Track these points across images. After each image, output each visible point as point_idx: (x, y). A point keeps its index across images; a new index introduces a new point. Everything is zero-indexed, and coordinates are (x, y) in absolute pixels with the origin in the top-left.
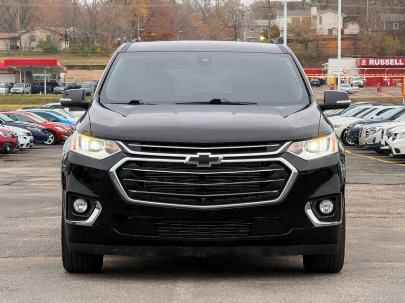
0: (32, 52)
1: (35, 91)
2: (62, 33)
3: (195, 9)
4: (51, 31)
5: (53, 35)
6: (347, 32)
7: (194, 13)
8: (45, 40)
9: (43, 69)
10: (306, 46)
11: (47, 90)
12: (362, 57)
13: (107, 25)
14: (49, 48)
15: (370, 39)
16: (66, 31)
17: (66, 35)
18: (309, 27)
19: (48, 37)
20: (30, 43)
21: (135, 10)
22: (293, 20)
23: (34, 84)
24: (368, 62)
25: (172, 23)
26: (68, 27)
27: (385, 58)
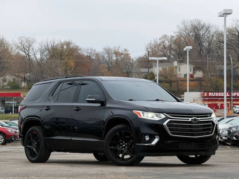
0: (4, 88)
1: (7, 112)
2: (22, 77)
3: (102, 62)
4: (16, 75)
5: (17, 78)
6: (195, 76)
7: (102, 64)
8: (12, 81)
9: (12, 99)
10: (171, 84)
11: (14, 111)
12: (205, 91)
13: (50, 72)
14: (15, 86)
15: (210, 80)
16: (25, 76)
17: (25, 78)
18: (172, 73)
19: (14, 79)
20: (3, 83)
21: (67, 63)
22: (163, 69)
23: (6, 108)
24: (208, 94)
25: (89, 71)
26: (26, 73)
27: (218, 92)
